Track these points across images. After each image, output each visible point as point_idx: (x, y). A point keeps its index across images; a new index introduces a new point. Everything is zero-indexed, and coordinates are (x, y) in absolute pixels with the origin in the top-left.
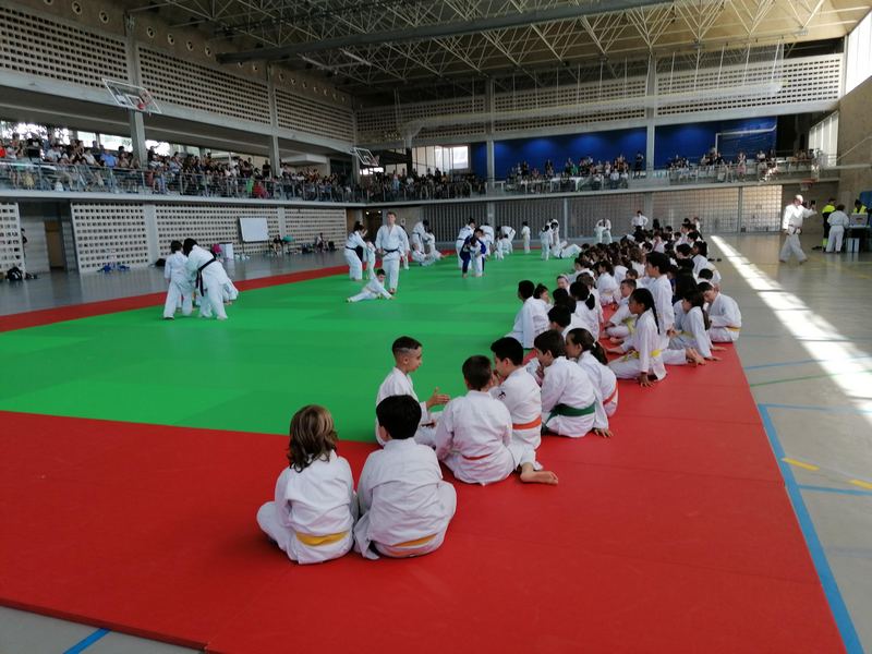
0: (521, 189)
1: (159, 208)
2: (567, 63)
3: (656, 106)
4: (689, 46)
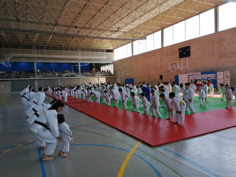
0: (47, 76)
2: (60, 45)
3: (80, 58)
4: (88, 47)
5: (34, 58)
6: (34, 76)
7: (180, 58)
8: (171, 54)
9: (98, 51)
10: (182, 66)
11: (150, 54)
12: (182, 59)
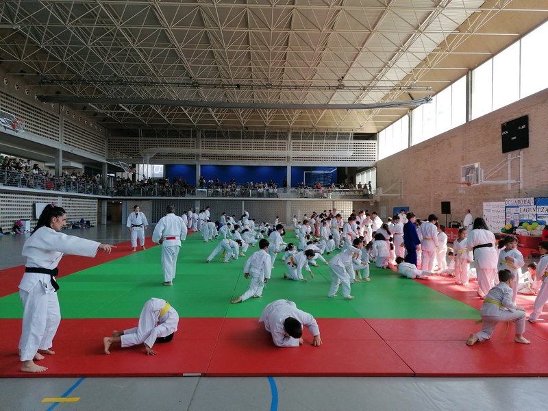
0: (217, 194)
2: (247, 128)
3: (292, 156)
4: (308, 129)
5: (198, 156)
6: (193, 194)
7: (503, 152)
8: (486, 140)
9: (334, 138)
10: (509, 176)
11: (441, 141)
12: (509, 155)
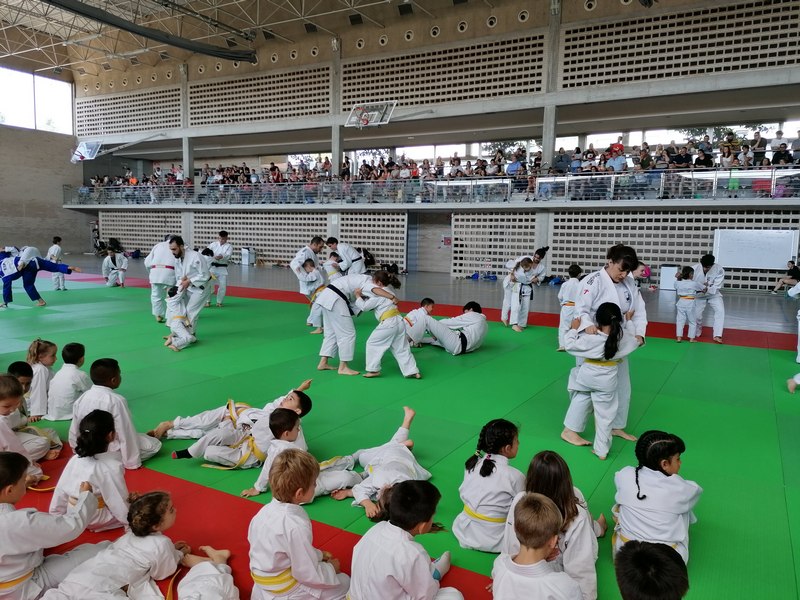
1: (560, 217)
